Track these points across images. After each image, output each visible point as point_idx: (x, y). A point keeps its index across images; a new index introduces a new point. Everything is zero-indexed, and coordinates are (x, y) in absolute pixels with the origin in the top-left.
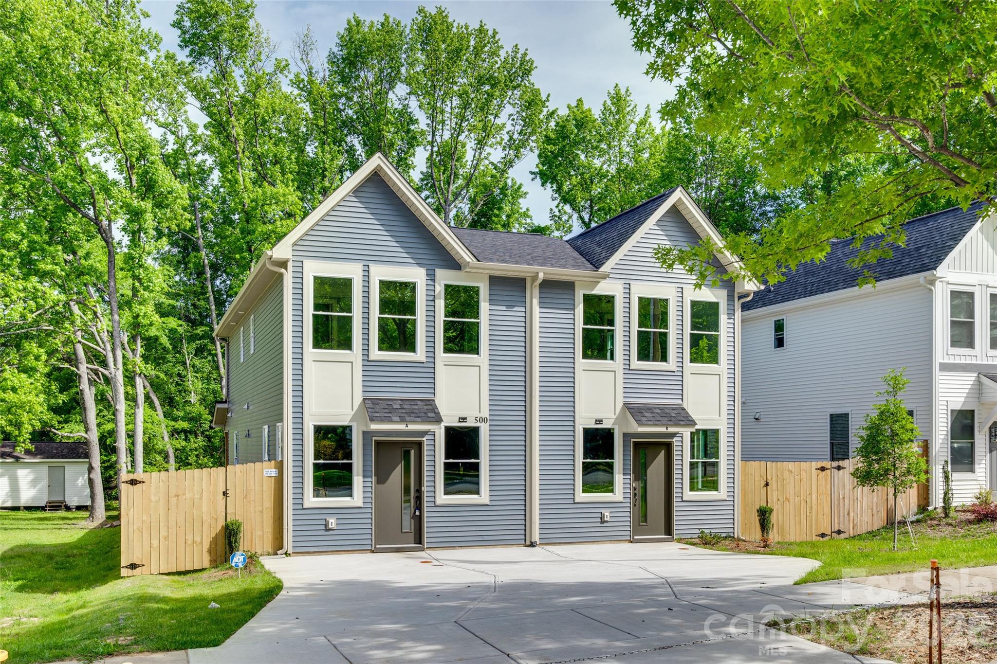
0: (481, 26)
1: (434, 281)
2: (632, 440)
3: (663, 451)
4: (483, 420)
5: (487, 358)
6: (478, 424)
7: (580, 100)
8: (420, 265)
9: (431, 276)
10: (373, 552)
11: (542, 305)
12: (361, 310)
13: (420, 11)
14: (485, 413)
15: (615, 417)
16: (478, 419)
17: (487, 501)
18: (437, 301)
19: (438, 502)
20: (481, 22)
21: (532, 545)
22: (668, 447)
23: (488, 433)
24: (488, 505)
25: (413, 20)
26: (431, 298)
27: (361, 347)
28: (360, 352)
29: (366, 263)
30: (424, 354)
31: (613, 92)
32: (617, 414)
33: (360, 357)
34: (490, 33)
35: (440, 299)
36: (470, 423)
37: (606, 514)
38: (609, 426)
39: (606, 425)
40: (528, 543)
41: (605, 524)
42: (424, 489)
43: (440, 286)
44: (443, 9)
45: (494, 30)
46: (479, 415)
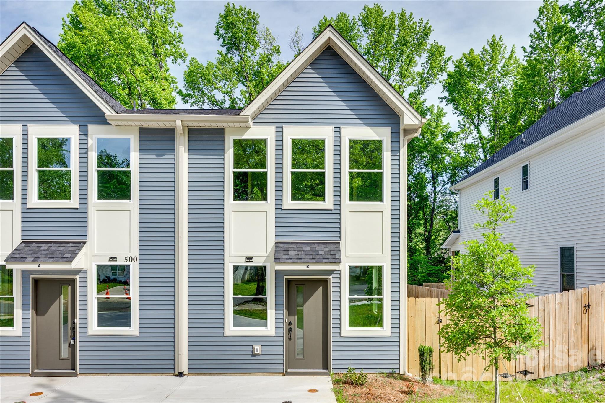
0: (403, 12)
1: (86, 135)
2: (285, 277)
3: (321, 288)
4: (133, 259)
5: (137, 202)
6: (128, 263)
7: (472, 50)
8: (74, 122)
9: (84, 132)
10: (31, 376)
11: (191, 151)
12: (20, 164)
13: (365, 8)
14: (135, 253)
15: (267, 255)
16: (128, 258)
17: (137, 333)
18: (89, 153)
19: (90, 334)
20: (402, 9)
21: (181, 375)
22: (325, 283)
23: (137, 271)
24: (137, 337)
25: (360, 14)
26: (84, 151)
27: (20, 197)
28: (20, 201)
29: (25, 123)
30: (78, 201)
31: (490, 40)
32: (268, 252)
33: (20, 206)
34: (408, 15)
35: (92, 151)
36: (120, 262)
37: (256, 348)
38: (261, 264)
39: (258, 262)
40: (177, 373)
41: (257, 357)
42: (77, 321)
43: (92, 139)
44: (379, 5)
45: (411, 13)
46: (129, 255)
